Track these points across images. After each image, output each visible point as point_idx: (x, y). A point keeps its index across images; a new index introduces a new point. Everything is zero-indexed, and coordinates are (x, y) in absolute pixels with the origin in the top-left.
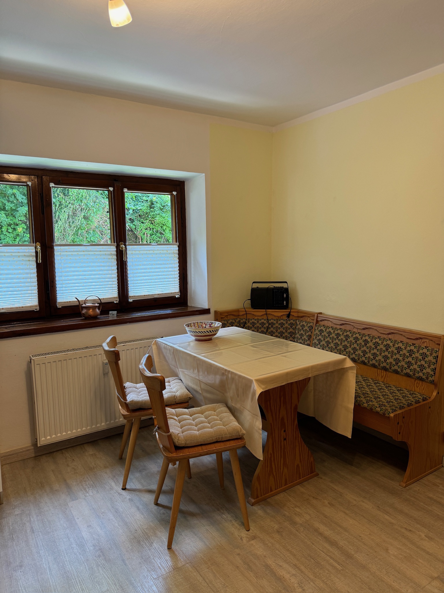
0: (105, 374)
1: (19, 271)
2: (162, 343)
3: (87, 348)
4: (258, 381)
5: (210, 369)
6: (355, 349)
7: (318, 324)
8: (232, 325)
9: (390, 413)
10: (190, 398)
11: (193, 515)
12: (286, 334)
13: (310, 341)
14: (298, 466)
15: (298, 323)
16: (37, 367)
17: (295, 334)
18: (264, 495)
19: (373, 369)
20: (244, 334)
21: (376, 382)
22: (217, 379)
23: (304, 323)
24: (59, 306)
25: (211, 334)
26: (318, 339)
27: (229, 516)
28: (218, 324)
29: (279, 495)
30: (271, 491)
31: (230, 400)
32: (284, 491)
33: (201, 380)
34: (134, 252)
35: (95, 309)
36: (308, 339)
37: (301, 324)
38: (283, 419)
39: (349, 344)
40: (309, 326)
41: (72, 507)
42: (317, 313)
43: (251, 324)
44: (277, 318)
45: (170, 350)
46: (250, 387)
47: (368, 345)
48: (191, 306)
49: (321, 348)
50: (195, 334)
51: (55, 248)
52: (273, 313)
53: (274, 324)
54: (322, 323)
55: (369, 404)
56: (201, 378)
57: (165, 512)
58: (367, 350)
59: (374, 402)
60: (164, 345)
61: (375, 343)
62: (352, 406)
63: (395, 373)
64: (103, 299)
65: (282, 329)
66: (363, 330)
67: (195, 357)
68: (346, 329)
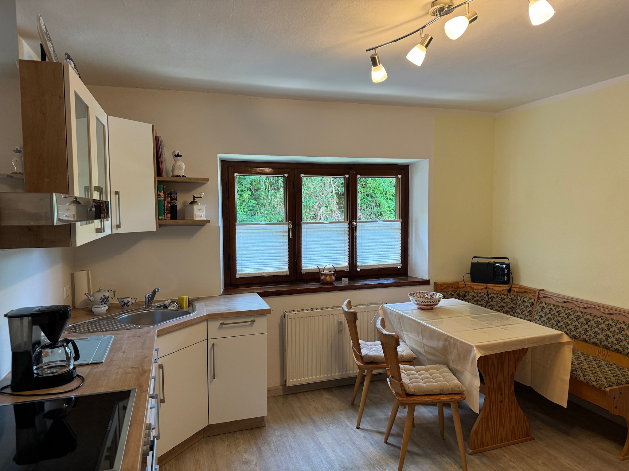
0: (340, 331)
1: (276, 244)
2: (388, 308)
3: (325, 308)
4: (477, 347)
5: (433, 334)
6: (576, 327)
7: (539, 301)
8: (451, 296)
9: (606, 387)
10: (415, 358)
11: (418, 455)
12: (506, 308)
13: (531, 317)
14: (513, 427)
15: (519, 299)
16: (289, 321)
17: (516, 308)
18: (481, 448)
19: (594, 346)
20: (463, 306)
21: (597, 359)
22: (441, 344)
23: (525, 299)
24: (303, 272)
25: (433, 303)
26: (539, 315)
27: (449, 459)
28: (439, 295)
29: (494, 450)
30: (488, 445)
31: (452, 363)
32: (500, 447)
33: (425, 344)
34: (363, 228)
35: (332, 276)
36: (529, 314)
37: (522, 299)
38: (500, 384)
39: (570, 322)
40: (530, 302)
41: (318, 435)
42: (538, 290)
43: (471, 296)
44: (497, 292)
45: (395, 315)
46: (471, 352)
47: (589, 324)
48: (412, 277)
49: (542, 324)
50: (418, 303)
51: (303, 225)
52: (493, 288)
53: (494, 298)
54: (544, 300)
55: (586, 378)
56: (425, 341)
57: (393, 449)
58: (588, 328)
59: (591, 376)
60: (390, 310)
61: (596, 322)
62: (568, 378)
63: (616, 352)
64: (337, 268)
65: (502, 304)
66: (586, 309)
67: (420, 323)
68: (568, 307)
